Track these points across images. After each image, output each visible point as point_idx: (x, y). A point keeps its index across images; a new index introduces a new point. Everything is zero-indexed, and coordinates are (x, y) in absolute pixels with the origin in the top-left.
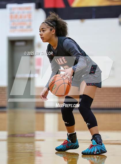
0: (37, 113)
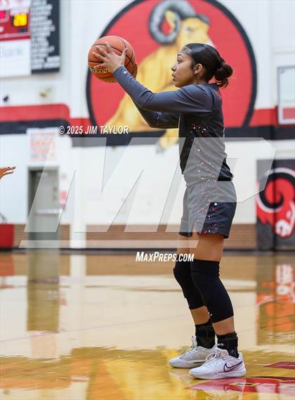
0: (62, 254)
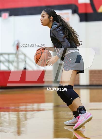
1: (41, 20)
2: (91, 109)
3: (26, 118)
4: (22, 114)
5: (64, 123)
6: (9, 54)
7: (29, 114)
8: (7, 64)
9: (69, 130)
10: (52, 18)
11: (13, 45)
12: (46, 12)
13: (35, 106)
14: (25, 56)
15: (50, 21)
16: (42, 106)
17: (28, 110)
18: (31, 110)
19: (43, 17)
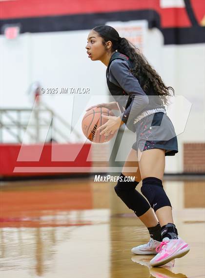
1: (88, 49)
2: (186, 222)
3: (54, 240)
4: (46, 233)
5: (131, 251)
6: (19, 111)
7: (60, 232)
8: (15, 130)
9: (142, 265)
10: (110, 44)
11: (29, 92)
12: (98, 32)
13: (73, 215)
14: (53, 114)
15: (107, 50)
16: (87, 215)
17: (58, 223)
18: (65, 223)
19: (92, 41)
